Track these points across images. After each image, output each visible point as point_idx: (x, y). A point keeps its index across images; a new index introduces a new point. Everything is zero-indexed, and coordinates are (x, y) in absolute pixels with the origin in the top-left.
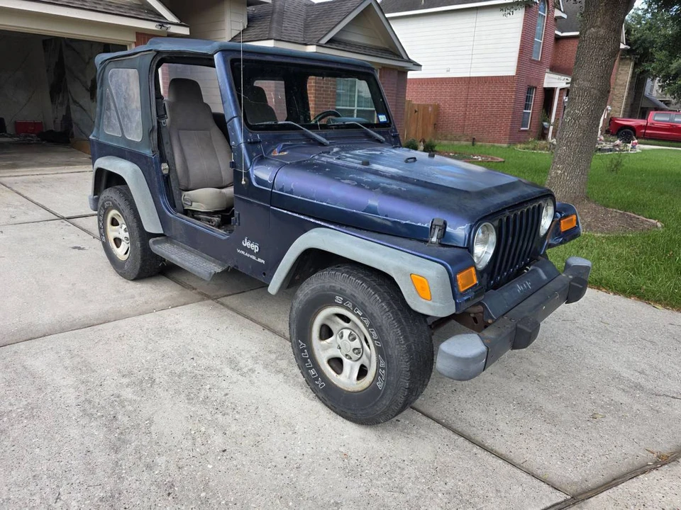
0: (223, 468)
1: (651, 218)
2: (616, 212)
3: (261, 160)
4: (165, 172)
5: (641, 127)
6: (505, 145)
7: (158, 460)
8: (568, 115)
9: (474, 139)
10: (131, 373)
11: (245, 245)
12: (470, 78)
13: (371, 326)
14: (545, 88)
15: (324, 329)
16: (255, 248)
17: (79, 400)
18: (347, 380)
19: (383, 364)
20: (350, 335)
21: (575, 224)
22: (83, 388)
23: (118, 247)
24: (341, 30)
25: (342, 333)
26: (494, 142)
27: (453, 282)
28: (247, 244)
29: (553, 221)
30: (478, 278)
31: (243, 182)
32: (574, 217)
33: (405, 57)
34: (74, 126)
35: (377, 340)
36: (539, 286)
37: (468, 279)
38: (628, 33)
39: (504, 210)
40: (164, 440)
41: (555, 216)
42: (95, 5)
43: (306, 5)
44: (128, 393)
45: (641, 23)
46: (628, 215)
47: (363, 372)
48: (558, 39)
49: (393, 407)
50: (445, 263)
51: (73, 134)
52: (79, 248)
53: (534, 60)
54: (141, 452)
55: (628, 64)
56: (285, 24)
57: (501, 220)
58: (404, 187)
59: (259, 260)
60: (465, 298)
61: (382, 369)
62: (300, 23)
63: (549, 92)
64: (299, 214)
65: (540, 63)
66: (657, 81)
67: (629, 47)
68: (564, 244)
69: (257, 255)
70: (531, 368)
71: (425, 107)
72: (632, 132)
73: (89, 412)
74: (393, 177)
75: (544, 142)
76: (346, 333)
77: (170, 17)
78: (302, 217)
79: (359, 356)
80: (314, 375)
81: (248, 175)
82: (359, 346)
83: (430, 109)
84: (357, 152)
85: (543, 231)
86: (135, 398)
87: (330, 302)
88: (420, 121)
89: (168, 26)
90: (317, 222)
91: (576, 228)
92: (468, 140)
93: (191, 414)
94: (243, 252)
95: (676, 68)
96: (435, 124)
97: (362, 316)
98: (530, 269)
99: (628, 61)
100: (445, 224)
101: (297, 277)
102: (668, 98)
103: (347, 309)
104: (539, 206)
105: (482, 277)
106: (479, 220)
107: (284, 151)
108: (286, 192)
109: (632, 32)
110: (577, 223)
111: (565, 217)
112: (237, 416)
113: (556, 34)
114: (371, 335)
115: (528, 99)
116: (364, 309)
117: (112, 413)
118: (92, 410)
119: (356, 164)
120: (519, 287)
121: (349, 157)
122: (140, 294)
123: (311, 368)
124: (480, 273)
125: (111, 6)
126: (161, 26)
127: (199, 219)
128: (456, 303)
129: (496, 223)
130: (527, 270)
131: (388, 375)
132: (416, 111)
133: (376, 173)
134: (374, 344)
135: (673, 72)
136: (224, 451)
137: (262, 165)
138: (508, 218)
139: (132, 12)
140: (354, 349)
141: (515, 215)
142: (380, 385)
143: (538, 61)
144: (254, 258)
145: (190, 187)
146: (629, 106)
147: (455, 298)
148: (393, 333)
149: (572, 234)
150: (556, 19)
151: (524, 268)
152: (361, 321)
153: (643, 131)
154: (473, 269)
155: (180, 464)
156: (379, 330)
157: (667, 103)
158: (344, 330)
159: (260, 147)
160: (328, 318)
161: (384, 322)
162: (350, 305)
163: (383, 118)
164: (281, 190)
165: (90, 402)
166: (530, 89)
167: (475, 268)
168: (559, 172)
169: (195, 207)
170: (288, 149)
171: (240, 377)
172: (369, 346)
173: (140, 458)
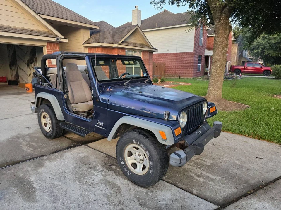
0: (95, 207)
1: (246, 105)
2: (234, 103)
3: (103, 92)
4: (66, 97)
5: (243, 69)
6: (192, 78)
7: (71, 206)
8: (212, 68)
9: (180, 76)
10: (56, 175)
11: (98, 123)
12: (176, 53)
13: (146, 150)
14: (205, 56)
15: (129, 153)
16: (102, 124)
17: (38, 186)
18: (139, 171)
19: (151, 164)
20: (139, 154)
21: (215, 110)
22: (38, 181)
23: (46, 126)
24: (127, 38)
25: (136, 154)
26: (188, 77)
27: (173, 133)
28: (99, 123)
29: (207, 109)
30: (182, 131)
31: (97, 101)
32: (215, 107)
33: (151, 47)
34: (20, 78)
35: (149, 155)
36: (204, 132)
37: (178, 131)
38: (234, 34)
39: (189, 107)
40: (72, 198)
41: (208, 107)
42: (31, 33)
43: (112, 29)
44: (56, 182)
45: (239, 30)
46: (238, 104)
47: (144, 167)
48: (208, 37)
49: (155, 179)
50: (170, 126)
51: (19, 81)
52: (29, 128)
53: (200, 46)
54: (64, 203)
55: (236, 45)
56: (105, 37)
57: (188, 110)
58: (155, 100)
59: (103, 129)
60: (178, 138)
61: (151, 165)
62: (111, 36)
63: (207, 58)
64: (118, 111)
65: (203, 46)
66: (247, 51)
67: (235, 39)
68: (212, 117)
69: (103, 127)
70: (205, 163)
71: (160, 64)
72: (239, 71)
73: (42, 190)
74: (150, 97)
75: (207, 76)
76: (137, 154)
77: (60, 36)
78: (119, 112)
79: (143, 161)
80: (126, 170)
81: (98, 98)
82: (142, 158)
83: (162, 65)
84: (137, 88)
85: (204, 113)
86: (59, 184)
87: (131, 142)
88: (159, 70)
89: (60, 39)
90: (125, 114)
91: (216, 111)
92: (177, 77)
93: (81, 188)
94: (97, 126)
95: (253, 47)
96: (164, 71)
97: (143, 147)
98: (201, 126)
99: (235, 44)
100: (169, 113)
101: (118, 134)
102: (252, 57)
103: (138, 144)
104: (202, 104)
105: (183, 130)
106: (180, 111)
107: (111, 89)
108: (113, 104)
109: (236, 34)
110: (216, 109)
111: (212, 107)
112: (99, 188)
113: (207, 36)
114: (146, 153)
115: (199, 60)
116: (143, 144)
117: (51, 190)
118: (43, 189)
119: (137, 92)
120: (197, 133)
121: (135, 90)
122: (56, 145)
123: (125, 168)
124: (183, 129)
125: (37, 33)
126: (57, 39)
127: (79, 114)
128: (175, 140)
129: (187, 111)
130: (200, 127)
131: (153, 167)
132: (157, 66)
133: (144, 96)
134: (148, 156)
135: (252, 48)
136: (95, 200)
137: (104, 94)
138: (191, 109)
139: (45, 34)
140: (141, 159)
141: (193, 108)
142: (151, 171)
143: (202, 46)
144: (101, 128)
145: (75, 102)
146: (237, 61)
147: (174, 138)
148: (154, 152)
149: (215, 113)
150: (207, 30)
151: (198, 126)
152: (143, 149)
153: (244, 70)
154: (180, 128)
155: (79, 206)
156: (149, 152)
157: (252, 59)
158: (137, 153)
159: (102, 88)
160: (131, 148)
161: (151, 148)
162: (138, 143)
163: (145, 75)
164: (111, 103)
165: (42, 187)
166: (200, 56)
167: (181, 127)
168: (211, 89)
169: (77, 110)
170: (113, 88)
171: (98, 173)
172: (146, 158)
173: (64, 206)
